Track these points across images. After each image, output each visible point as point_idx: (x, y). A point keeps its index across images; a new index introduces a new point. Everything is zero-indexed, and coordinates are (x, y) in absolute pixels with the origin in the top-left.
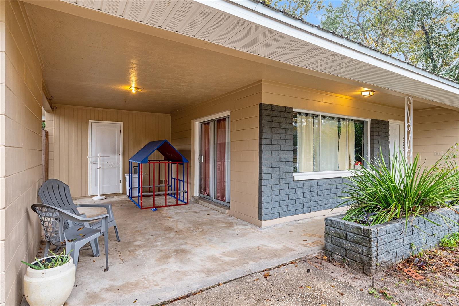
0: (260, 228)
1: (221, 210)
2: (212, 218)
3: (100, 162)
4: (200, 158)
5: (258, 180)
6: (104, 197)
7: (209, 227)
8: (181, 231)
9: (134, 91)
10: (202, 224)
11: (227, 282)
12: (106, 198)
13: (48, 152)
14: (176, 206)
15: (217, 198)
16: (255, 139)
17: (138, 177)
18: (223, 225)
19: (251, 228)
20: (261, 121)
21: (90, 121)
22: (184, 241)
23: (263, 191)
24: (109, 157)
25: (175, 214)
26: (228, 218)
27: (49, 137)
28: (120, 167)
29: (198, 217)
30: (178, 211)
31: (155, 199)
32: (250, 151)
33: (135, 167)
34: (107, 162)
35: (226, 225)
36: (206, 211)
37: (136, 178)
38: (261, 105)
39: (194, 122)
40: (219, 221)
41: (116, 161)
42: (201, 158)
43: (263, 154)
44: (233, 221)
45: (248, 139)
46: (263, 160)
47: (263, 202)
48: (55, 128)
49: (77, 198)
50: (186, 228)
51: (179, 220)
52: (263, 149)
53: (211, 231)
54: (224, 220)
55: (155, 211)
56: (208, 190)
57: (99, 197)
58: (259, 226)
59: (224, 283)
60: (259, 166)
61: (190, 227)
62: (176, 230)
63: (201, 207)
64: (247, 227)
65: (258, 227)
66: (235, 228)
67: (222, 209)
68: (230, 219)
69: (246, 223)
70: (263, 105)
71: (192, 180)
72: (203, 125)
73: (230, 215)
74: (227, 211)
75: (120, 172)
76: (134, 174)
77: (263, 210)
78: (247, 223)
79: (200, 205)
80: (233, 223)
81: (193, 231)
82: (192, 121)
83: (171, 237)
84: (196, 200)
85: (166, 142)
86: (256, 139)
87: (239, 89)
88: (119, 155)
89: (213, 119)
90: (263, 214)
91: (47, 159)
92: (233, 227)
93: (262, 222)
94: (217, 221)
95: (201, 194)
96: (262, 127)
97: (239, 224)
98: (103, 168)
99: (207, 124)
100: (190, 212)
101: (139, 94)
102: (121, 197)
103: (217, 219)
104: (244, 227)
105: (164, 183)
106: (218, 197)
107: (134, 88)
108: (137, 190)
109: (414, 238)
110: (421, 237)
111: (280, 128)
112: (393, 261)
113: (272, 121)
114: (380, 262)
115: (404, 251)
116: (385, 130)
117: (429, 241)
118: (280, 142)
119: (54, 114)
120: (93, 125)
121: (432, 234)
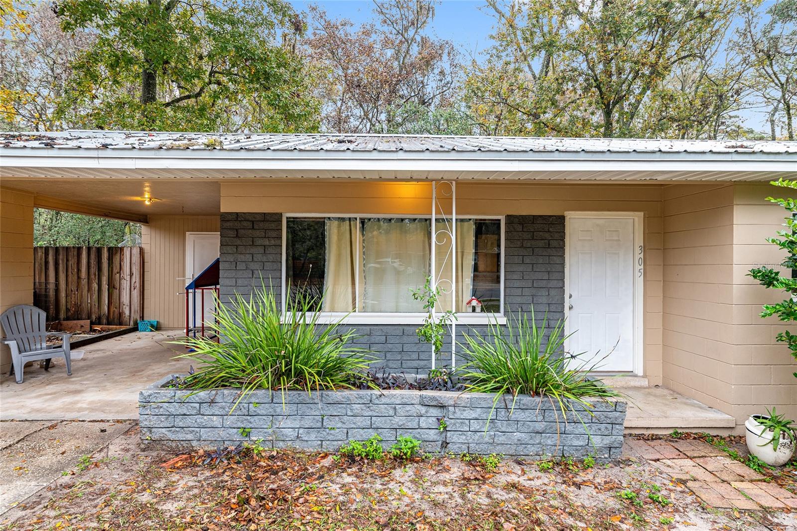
9: (147, 203)
11: (22, 421)
13: (143, 272)
21: (188, 233)
27: (145, 254)
48: (151, 244)
50: (153, 373)
59: (20, 421)
91: (142, 280)
101: (153, 205)
107: (147, 199)
109: (256, 421)
110: (282, 425)
111: (253, 245)
112: (194, 443)
113: (237, 236)
114: (155, 437)
115: (223, 434)
116: (547, 235)
117: (313, 436)
118: (253, 266)
119: (151, 227)
120: (190, 237)
121: (323, 427)
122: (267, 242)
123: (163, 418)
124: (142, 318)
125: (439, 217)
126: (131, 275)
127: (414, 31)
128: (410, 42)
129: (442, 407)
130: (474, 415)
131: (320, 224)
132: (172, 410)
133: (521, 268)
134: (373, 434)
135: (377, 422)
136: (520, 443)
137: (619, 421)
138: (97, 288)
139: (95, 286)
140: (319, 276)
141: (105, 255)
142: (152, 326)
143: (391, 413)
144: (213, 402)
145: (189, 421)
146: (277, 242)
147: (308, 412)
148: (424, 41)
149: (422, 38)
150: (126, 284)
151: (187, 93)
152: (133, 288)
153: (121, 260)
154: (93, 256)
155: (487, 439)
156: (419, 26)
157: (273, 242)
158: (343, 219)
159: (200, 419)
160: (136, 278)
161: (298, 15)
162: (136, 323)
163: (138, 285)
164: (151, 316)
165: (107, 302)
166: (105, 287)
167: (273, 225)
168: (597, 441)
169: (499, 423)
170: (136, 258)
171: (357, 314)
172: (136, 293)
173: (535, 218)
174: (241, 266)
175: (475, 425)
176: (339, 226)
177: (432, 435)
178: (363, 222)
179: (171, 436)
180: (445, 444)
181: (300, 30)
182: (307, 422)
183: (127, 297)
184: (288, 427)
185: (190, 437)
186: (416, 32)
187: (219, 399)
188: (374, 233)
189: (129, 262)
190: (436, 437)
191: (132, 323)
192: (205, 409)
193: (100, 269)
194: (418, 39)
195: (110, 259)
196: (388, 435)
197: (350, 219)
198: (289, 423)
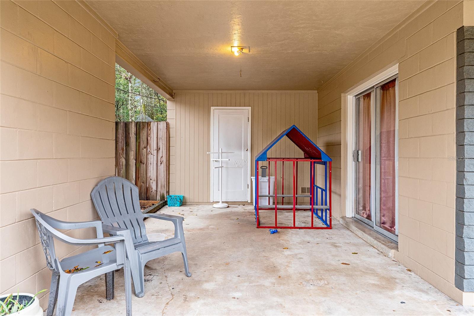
0: (457, 307)
1: (382, 248)
2: (358, 262)
3: (222, 160)
4: (356, 155)
5: (455, 198)
6: (226, 205)
7: (343, 279)
8: (289, 277)
9: (236, 52)
10: (333, 270)
12: (228, 207)
13: (169, 147)
14: (309, 230)
15: (382, 225)
16: (447, 110)
17: (267, 181)
18: (372, 280)
19: (436, 301)
20: (460, 67)
21: (212, 108)
22: (280, 300)
23: (466, 223)
24: (233, 153)
25: (300, 243)
26: (390, 268)
27: (171, 129)
28: (247, 167)
29: (333, 256)
30: (308, 238)
31: (296, 214)
32: (436, 135)
33: (264, 167)
34: (228, 160)
35: (378, 283)
36: (355, 245)
37: (265, 183)
38: (461, 31)
39: (345, 96)
40: (369, 271)
41: (243, 159)
42: (358, 155)
43: (466, 141)
44: (398, 275)
45: (433, 111)
46: (466, 155)
47: (466, 250)
48: (176, 119)
49: (197, 203)
50: (300, 273)
51: (299, 256)
52: (466, 129)
53: (341, 290)
54: (379, 271)
55: (273, 233)
56: (368, 209)
57: (220, 205)
58: (456, 302)
60: (458, 167)
61: (308, 273)
62: (282, 273)
63: (350, 236)
64: (424, 297)
65: (452, 303)
66: (397, 292)
67: (383, 246)
68: (395, 271)
69: (426, 286)
70: (465, 30)
71: (342, 189)
72: (362, 100)
73: (397, 262)
74: (392, 253)
75: (247, 174)
76: (262, 177)
77: (465, 267)
78: (430, 286)
79: (350, 233)
80: (397, 281)
81: (308, 281)
82: (342, 95)
83: (264, 286)
84: (347, 223)
85: (294, 128)
86: (450, 108)
87: (414, 14)
88: (247, 151)
89: (373, 87)
90: (466, 277)
91: (168, 155)
92: (392, 289)
93: (464, 294)
94: (363, 270)
95: (358, 214)
96: (464, 79)
97: (408, 285)
98: (227, 168)
99: (367, 95)
100: (327, 243)
102: (247, 207)
103: (367, 266)
104: (416, 295)
105: (308, 192)
106: (384, 223)
107: (237, 48)
108: (266, 199)
119: (176, 102)
124: (169, 193)
126: (158, 149)
139: (123, 161)
141: (133, 130)
150: (152, 159)
152: (159, 163)
153: (148, 136)
154: (121, 131)
160: (163, 152)
163: (164, 159)
164: (177, 191)
166: (132, 162)
170: (163, 133)
172: (162, 168)
183: (154, 172)
189: (155, 136)
191: (160, 198)
195: (138, 135)
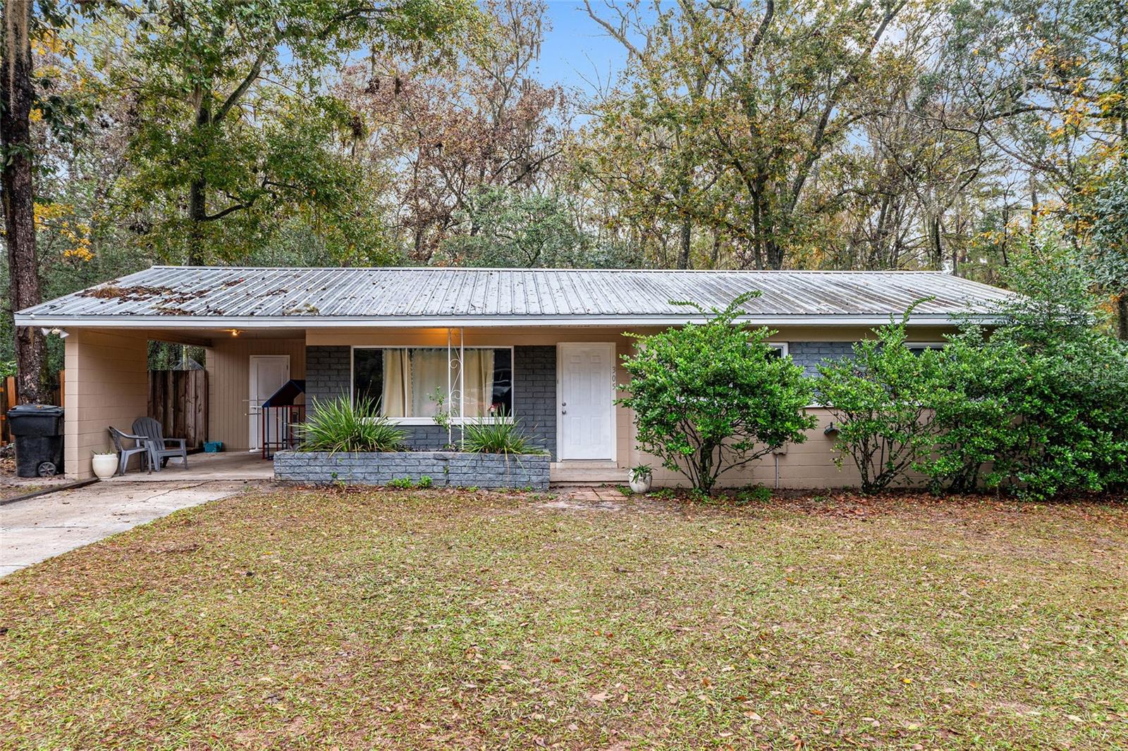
21: (251, 356)
27: (209, 378)
48: (214, 367)
57: (256, 450)
91: (206, 403)
109: (340, 469)
110: (355, 471)
111: (330, 369)
112: (305, 482)
113: (318, 363)
114: (283, 478)
115: (322, 477)
116: (543, 360)
117: (373, 477)
118: (330, 384)
119: (214, 350)
120: (254, 361)
121: (379, 472)
122: (340, 367)
123: (288, 468)
124: (207, 439)
125: (466, 347)
126: (196, 398)
127: (513, 72)
128: (507, 87)
129: (446, 460)
130: (464, 464)
131: (379, 353)
132: (293, 463)
133: (524, 384)
134: (407, 477)
135: (410, 469)
136: (491, 480)
137: (547, 467)
138: (162, 411)
139: (161, 409)
140: (377, 391)
141: (171, 378)
142: (218, 447)
143: (418, 464)
144: (316, 458)
145: (303, 469)
146: (348, 367)
147: (370, 464)
148: (526, 88)
149: (524, 81)
150: (191, 407)
151: (237, 204)
152: (197, 410)
153: (186, 383)
154: (158, 380)
155: (472, 478)
156: (520, 64)
157: (344, 367)
158: (396, 349)
159: (308, 468)
160: (201, 400)
161: (358, 118)
162: (201, 444)
163: (202, 407)
164: (216, 438)
165: (172, 425)
166: (171, 410)
167: (344, 355)
168: (534, 478)
169: (478, 469)
170: (201, 381)
171: (406, 418)
172: (201, 415)
173: (533, 348)
174: (321, 384)
175: (465, 470)
176: (393, 355)
177: (440, 476)
178: (410, 350)
179: (293, 478)
180: (448, 481)
181: (360, 134)
182: (370, 469)
183: (192, 418)
184: (358, 471)
185: (303, 478)
186: (517, 73)
187: (319, 457)
188: (418, 359)
189: (194, 383)
190: (443, 477)
191: (197, 445)
192: (312, 462)
193: (166, 393)
194: (520, 83)
195: (176, 383)
196: (415, 476)
197: (401, 349)
198: (359, 470)
